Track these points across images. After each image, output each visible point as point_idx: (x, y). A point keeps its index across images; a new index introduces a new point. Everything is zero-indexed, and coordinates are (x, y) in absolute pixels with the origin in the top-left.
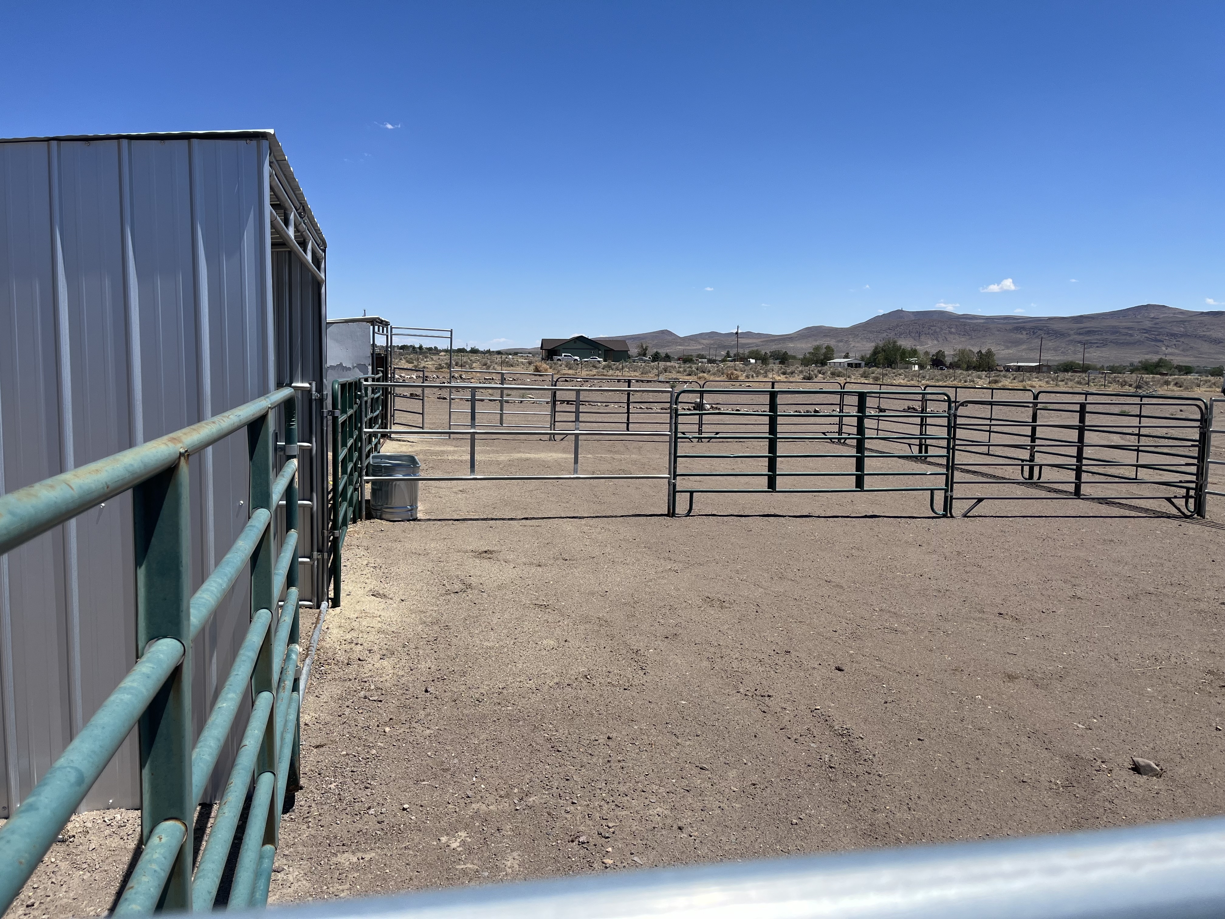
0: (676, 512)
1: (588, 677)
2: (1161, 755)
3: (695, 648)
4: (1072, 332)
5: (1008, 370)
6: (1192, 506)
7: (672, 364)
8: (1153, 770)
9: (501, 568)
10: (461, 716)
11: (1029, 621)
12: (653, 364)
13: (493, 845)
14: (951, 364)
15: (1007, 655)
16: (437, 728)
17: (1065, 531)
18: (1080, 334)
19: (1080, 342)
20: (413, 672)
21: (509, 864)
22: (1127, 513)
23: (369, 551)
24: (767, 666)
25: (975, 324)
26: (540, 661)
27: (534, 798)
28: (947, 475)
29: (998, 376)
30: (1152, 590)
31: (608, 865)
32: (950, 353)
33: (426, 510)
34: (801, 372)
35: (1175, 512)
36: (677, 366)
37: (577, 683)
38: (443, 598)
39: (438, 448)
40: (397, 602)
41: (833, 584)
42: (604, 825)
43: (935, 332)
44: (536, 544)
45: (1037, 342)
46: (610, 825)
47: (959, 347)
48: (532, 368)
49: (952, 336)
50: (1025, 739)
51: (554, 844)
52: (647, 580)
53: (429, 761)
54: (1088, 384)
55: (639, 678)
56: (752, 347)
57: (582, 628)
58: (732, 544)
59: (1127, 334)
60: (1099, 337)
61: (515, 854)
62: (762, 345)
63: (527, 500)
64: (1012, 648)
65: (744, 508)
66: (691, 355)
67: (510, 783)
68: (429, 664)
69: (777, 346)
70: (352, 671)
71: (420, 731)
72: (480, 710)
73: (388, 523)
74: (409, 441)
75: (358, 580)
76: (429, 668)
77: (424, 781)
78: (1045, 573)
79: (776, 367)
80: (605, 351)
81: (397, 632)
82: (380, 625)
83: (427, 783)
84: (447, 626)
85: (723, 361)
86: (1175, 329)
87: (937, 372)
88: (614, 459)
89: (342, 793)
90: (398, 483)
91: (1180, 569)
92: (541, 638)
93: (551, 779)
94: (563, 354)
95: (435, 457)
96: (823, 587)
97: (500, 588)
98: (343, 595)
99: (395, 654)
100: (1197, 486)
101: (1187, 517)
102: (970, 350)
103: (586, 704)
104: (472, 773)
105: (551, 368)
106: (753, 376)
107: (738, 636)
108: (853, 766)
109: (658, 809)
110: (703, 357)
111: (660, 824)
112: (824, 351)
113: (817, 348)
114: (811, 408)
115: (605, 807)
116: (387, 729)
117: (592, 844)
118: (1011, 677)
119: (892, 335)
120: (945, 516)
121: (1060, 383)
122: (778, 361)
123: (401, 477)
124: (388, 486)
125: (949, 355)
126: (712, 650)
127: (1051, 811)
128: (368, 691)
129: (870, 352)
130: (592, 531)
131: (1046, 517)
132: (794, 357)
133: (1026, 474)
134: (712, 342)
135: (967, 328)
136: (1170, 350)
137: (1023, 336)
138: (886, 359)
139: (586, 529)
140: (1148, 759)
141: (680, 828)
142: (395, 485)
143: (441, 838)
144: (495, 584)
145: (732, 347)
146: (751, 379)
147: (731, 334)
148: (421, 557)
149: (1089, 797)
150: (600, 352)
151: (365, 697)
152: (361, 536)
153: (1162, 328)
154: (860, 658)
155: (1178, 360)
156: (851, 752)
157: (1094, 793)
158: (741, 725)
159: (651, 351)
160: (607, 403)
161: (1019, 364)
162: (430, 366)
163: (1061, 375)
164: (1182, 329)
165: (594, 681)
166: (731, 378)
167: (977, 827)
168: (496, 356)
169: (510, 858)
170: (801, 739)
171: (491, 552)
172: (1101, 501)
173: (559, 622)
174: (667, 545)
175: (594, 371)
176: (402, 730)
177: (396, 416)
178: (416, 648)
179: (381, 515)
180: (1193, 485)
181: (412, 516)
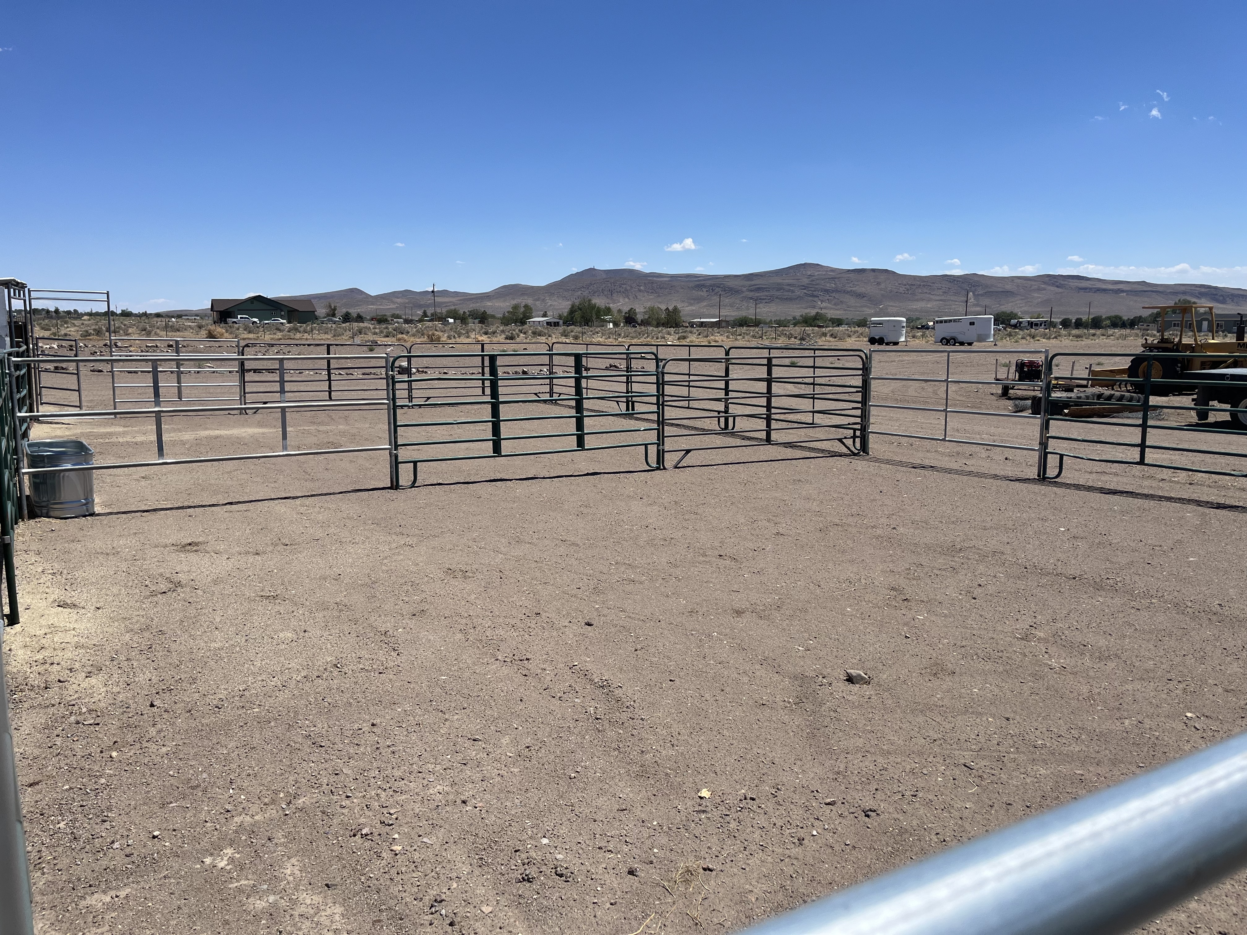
0: (400, 484)
1: (339, 666)
2: (868, 665)
3: (446, 622)
4: (744, 289)
5: (692, 326)
6: (858, 445)
7: (366, 324)
8: (863, 678)
9: (212, 560)
10: (200, 727)
11: (744, 560)
12: (344, 325)
13: (266, 856)
14: (642, 321)
15: (732, 593)
16: (174, 743)
17: (761, 474)
18: (751, 291)
19: (751, 298)
20: (131, 687)
21: (288, 872)
22: (808, 454)
23: (41, 556)
24: (521, 630)
25: (661, 281)
26: (280, 656)
27: (304, 800)
28: (658, 430)
29: (685, 332)
30: (838, 521)
31: (397, 852)
32: (640, 311)
33: (103, 502)
34: (503, 331)
35: (845, 450)
36: (372, 327)
37: (327, 674)
38: (149, 600)
39: (103, 430)
40: (91, 611)
41: (568, 543)
42: (385, 813)
43: (626, 290)
44: (248, 531)
45: (716, 299)
46: (392, 811)
47: (648, 305)
48: (204, 333)
49: (641, 294)
50: (758, 667)
51: (334, 842)
52: (381, 558)
53: (173, 781)
54: (762, 337)
55: (393, 660)
56: (449, 306)
57: (321, 615)
58: (463, 513)
59: (789, 291)
60: (767, 294)
61: (293, 860)
62: (460, 304)
63: (227, 482)
64: (736, 586)
65: (469, 475)
66: (385, 315)
67: (273, 788)
68: (148, 675)
69: (474, 305)
70: (53, 694)
71: (155, 751)
72: (222, 717)
73: (58, 521)
74: (63, 424)
75: (35, 591)
76: (150, 680)
77: (171, 803)
78: (751, 514)
79: (478, 326)
80: (288, 311)
81: (100, 645)
82: (76, 639)
83: (175, 804)
84: (160, 631)
85: (420, 321)
86: (828, 285)
87: (631, 330)
88: (319, 431)
89: (75, 831)
90: (67, 473)
91: (856, 501)
92: (276, 632)
93: (319, 776)
94: (239, 316)
95: (101, 440)
96: (560, 546)
97: (215, 582)
98: (20, 609)
99: (103, 669)
100: (861, 427)
101: (855, 454)
102: (658, 308)
103: (341, 694)
104: (228, 785)
105: (227, 331)
106: (454, 337)
107: (487, 604)
108: (618, 714)
109: (438, 787)
110: (399, 317)
111: (443, 802)
112: (522, 310)
113: (516, 307)
114: (519, 369)
115: (383, 795)
116: (114, 754)
117: (376, 834)
118: (739, 613)
119: (586, 293)
120: (658, 469)
121: (739, 337)
122: (477, 321)
123: (69, 467)
124: (54, 477)
125: (639, 313)
126: (464, 621)
127: (789, 727)
128: (80, 714)
129: (567, 310)
130: (309, 511)
131: (744, 463)
132: (493, 317)
133: (723, 425)
134: (407, 301)
135: (655, 285)
136: (824, 305)
137: (704, 294)
138: (583, 317)
139: (303, 509)
140: (857, 669)
141: (464, 802)
142: (63, 477)
143: (204, 860)
144: (209, 579)
145: (428, 306)
146: (453, 341)
147: (426, 292)
148: (111, 557)
149: (818, 709)
150: (283, 313)
151: (78, 723)
152: (28, 539)
153: (817, 284)
154: (606, 611)
155: (832, 313)
156: (614, 702)
157: (821, 705)
158: (505, 691)
159: (341, 311)
160: (301, 371)
161: (702, 320)
162: (73, 333)
163: (739, 330)
164: (833, 285)
165: (345, 669)
166: (433, 340)
167: (732, 751)
168: (155, 319)
169: (289, 865)
170: (565, 696)
171: (197, 544)
172: (786, 445)
173: (293, 612)
174: (396, 520)
175: (279, 335)
176: (133, 751)
177: (43, 393)
178: (128, 660)
179: (47, 513)
180: (858, 427)
181: (87, 511)
